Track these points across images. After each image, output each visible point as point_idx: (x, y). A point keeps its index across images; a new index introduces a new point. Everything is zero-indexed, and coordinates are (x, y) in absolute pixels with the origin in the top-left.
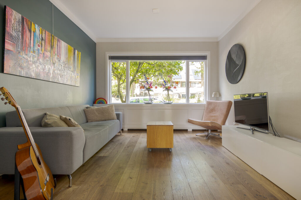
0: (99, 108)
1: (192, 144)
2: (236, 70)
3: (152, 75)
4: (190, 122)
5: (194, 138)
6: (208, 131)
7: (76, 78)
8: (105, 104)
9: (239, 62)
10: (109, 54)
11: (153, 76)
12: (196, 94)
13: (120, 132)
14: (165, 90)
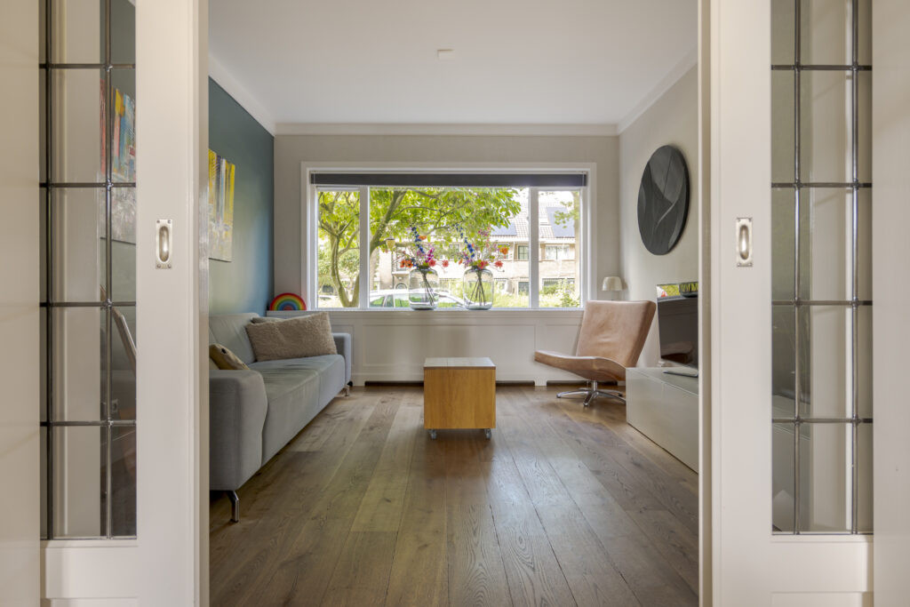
0: (287, 322)
1: (546, 418)
2: (664, 215)
3: (431, 227)
4: (540, 359)
5: (554, 406)
6: (590, 385)
7: (224, 237)
8: (299, 309)
9: (672, 196)
10: (312, 169)
11: (435, 228)
12: (559, 282)
13: (344, 390)
14: (472, 270)
